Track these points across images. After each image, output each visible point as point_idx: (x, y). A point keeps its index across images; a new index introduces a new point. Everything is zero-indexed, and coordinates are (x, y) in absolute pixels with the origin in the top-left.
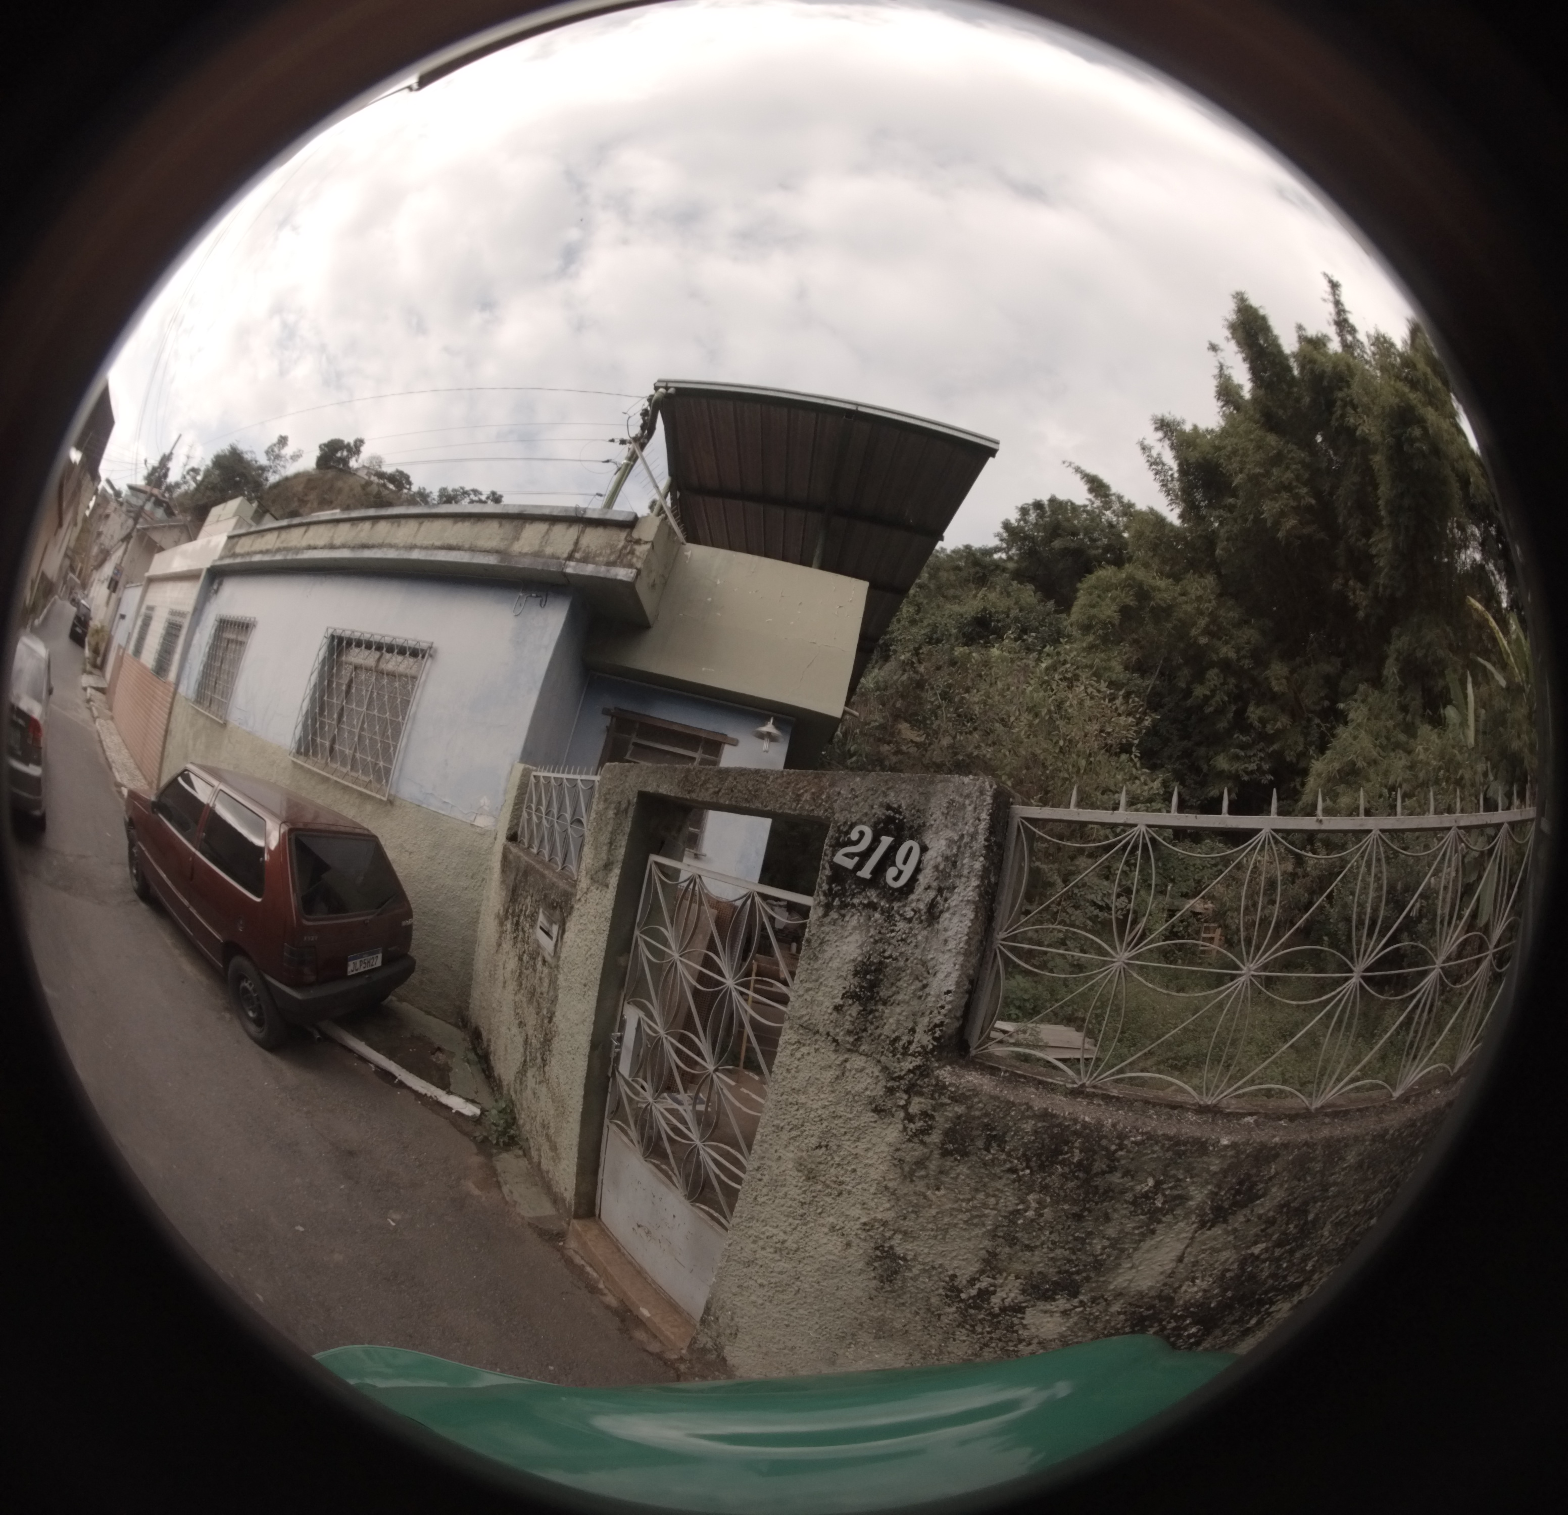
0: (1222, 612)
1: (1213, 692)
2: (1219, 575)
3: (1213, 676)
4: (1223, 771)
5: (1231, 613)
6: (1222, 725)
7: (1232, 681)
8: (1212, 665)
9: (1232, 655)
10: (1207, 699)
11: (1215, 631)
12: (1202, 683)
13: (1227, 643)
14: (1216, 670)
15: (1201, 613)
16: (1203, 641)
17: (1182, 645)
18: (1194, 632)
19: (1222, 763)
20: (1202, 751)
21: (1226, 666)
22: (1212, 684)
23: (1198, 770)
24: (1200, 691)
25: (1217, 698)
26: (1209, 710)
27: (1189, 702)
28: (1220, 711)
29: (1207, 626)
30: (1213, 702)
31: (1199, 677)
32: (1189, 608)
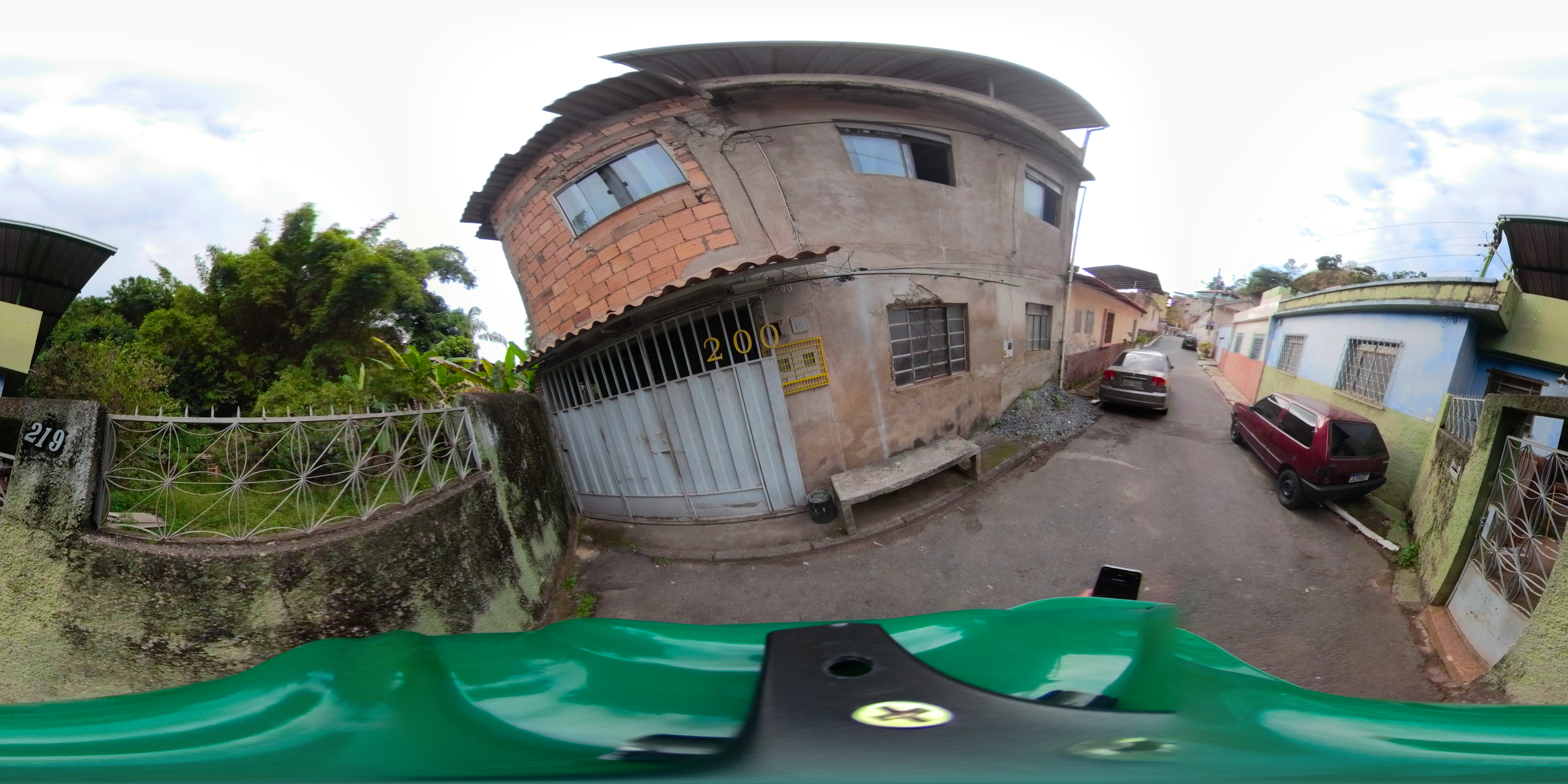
0: (217, 332)
1: (207, 366)
2: (219, 316)
3: (208, 359)
4: (211, 399)
5: (222, 332)
6: (211, 379)
7: (218, 361)
8: (208, 354)
9: (219, 350)
10: (203, 368)
11: (212, 339)
12: (202, 361)
13: (217, 345)
14: (210, 356)
15: (205, 332)
16: (204, 343)
17: (193, 345)
18: (200, 340)
19: (210, 395)
20: (200, 390)
21: (215, 355)
22: (207, 362)
23: (198, 399)
24: (200, 365)
25: (209, 368)
26: (204, 373)
27: (194, 369)
28: (210, 374)
29: (208, 337)
30: (207, 370)
31: (201, 359)
32: (200, 329)
